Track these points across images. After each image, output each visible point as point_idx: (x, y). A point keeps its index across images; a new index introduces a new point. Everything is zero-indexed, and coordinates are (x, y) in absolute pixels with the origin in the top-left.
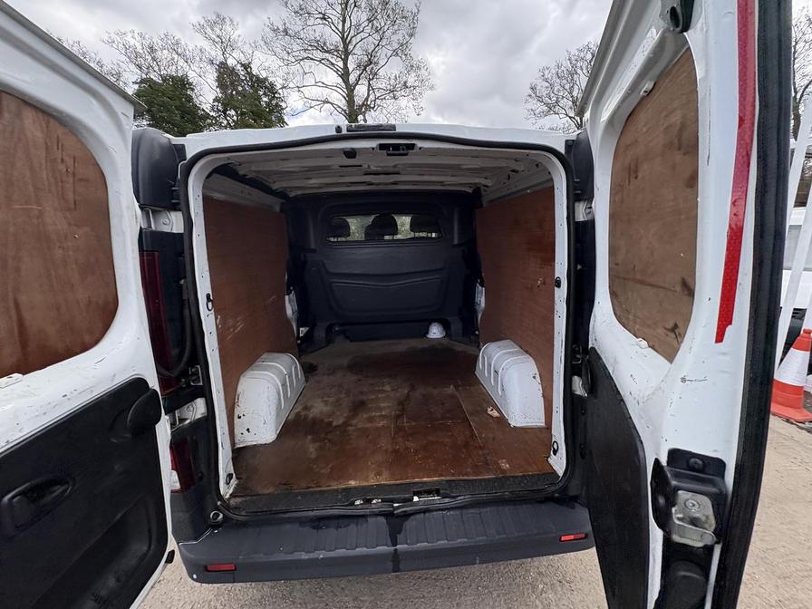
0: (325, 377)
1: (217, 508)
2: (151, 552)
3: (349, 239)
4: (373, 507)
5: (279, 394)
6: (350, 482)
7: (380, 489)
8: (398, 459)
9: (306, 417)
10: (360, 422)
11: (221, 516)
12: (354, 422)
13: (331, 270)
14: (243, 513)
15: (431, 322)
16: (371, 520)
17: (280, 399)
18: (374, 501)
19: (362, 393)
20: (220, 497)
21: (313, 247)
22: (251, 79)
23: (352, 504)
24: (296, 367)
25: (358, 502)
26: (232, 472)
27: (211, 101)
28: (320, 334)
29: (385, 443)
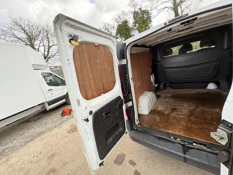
0: (163, 99)
1: (135, 126)
2: (123, 130)
3: (172, 55)
4: (177, 141)
5: (149, 103)
6: (170, 131)
7: (180, 136)
8: (188, 129)
9: (156, 110)
10: (174, 114)
11: (136, 128)
12: (172, 114)
13: (166, 67)
14: (140, 129)
15: (209, 82)
16: (176, 144)
17: (149, 104)
18: (178, 139)
19: (175, 106)
20: (135, 124)
21: (159, 60)
22: (142, 12)
23: (170, 137)
24: (154, 96)
25: (172, 138)
26: (138, 119)
27: (132, 24)
28: (162, 86)
29: (183, 123)
